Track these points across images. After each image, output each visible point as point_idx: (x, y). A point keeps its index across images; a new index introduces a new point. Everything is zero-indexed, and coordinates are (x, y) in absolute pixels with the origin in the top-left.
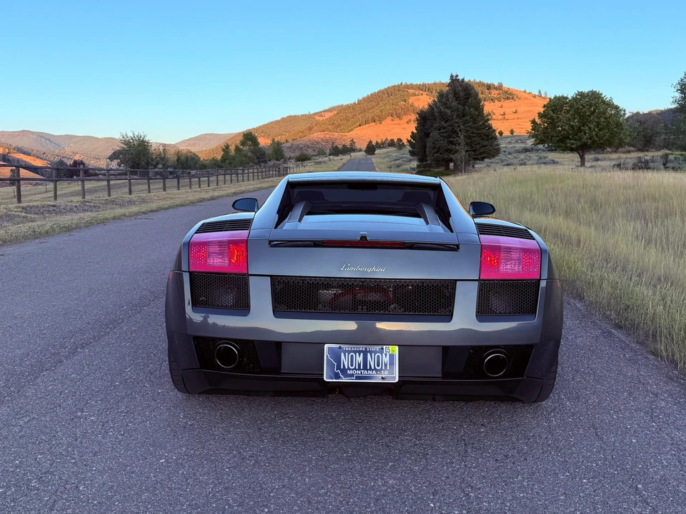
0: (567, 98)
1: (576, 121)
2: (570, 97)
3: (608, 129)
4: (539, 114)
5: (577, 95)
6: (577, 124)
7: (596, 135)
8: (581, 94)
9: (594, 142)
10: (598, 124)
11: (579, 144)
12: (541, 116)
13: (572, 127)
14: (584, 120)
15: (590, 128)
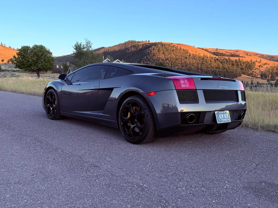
0: (29, 47)
1: (35, 58)
2: (31, 47)
3: (49, 62)
4: (17, 53)
5: (34, 46)
6: (35, 59)
7: (44, 65)
8: (36, 46)
9: (43, 68)
10: (45, 60)
11: (37, 68)
12: (18, 54)
13: (33, 60)
14: (39, 58)
15: (41, 61)
